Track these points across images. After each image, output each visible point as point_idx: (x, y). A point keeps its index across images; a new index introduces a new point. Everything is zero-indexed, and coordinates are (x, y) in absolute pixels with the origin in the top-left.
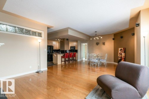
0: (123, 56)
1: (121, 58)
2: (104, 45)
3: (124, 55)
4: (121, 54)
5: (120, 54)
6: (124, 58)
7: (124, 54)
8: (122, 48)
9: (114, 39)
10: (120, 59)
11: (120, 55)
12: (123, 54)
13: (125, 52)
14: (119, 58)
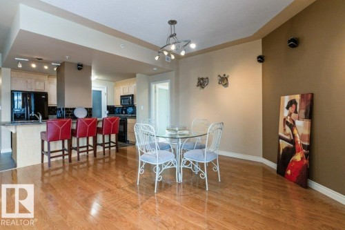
0: (302, 137)
1: (293, 142)
2: (226, 85)
3: (307, 132)
4: (292, 126)
5: (286, 122)
6: (307, 144)
7: (308, 122)
8: (297, 97)
9: (261, 59)
10: (287, 148)
11: (288, 130)
12: (302, 126)
13: (310, 115)
14: (284, 144)
